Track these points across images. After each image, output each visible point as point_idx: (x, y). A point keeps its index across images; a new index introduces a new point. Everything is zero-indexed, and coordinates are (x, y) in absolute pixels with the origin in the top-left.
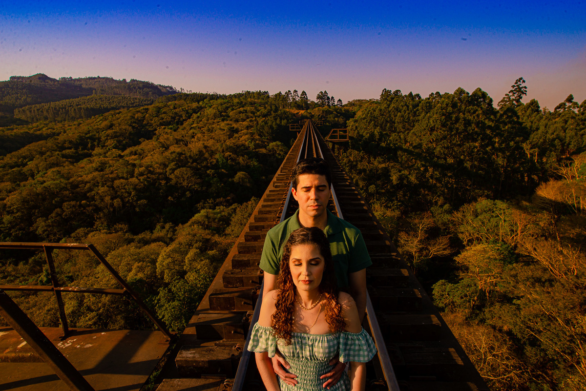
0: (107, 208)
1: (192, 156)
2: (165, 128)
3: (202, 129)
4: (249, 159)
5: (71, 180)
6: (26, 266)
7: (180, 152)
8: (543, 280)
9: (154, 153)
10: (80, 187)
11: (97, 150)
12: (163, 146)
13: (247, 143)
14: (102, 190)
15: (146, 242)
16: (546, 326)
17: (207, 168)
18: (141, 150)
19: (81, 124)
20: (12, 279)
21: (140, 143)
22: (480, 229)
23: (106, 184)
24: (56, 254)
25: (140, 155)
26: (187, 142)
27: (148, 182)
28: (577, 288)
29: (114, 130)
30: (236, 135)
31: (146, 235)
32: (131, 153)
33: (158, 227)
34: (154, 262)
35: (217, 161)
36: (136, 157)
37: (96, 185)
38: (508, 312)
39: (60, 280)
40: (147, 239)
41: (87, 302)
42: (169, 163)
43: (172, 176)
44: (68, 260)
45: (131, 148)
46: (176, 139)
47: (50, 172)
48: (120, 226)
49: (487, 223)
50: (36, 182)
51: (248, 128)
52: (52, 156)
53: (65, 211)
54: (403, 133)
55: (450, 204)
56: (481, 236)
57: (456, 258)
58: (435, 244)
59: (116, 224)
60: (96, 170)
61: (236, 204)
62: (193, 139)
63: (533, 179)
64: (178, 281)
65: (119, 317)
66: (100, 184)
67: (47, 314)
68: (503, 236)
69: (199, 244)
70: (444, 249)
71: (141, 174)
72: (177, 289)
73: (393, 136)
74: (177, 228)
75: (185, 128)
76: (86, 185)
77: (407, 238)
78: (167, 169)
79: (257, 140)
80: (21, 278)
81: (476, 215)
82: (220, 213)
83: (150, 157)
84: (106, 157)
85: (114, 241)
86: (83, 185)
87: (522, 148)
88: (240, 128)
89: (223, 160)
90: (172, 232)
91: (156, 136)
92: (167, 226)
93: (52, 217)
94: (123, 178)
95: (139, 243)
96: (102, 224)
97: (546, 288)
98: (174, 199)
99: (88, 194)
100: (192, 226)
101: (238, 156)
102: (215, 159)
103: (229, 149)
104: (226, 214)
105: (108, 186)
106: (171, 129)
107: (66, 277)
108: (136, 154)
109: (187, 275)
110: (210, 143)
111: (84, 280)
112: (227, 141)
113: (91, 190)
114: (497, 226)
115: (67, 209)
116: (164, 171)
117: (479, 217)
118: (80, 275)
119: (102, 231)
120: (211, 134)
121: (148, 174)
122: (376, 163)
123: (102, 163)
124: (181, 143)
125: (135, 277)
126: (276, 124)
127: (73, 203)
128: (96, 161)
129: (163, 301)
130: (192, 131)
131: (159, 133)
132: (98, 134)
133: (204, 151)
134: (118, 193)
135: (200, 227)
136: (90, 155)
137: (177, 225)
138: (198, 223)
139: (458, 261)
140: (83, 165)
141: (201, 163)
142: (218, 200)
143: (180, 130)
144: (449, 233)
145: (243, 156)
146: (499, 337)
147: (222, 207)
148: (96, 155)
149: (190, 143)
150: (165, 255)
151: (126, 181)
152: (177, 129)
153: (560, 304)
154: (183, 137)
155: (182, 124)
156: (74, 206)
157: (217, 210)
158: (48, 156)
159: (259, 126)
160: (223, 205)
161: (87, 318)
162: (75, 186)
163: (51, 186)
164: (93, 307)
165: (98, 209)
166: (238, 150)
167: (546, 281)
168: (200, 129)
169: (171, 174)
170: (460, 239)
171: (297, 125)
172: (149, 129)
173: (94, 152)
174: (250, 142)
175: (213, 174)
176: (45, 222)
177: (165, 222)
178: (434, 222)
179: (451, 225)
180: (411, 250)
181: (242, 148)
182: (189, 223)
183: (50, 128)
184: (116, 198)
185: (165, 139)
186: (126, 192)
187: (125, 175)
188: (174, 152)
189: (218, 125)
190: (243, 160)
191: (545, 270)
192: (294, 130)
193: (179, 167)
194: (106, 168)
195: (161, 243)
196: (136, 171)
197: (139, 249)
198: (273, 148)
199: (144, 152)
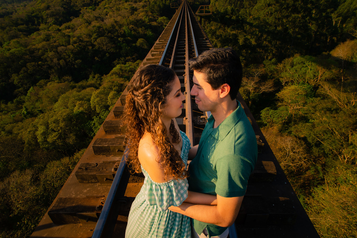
0: (56, 66)
1: (107, 28)
2: (87, 9)
3: (112, 9)
4: (146, 29)
5: (28, 48)
6: (13, 104)
7: (99, 26)
8: (332, 109)
9: (82, 27)
10: (35, 53)
11: (42, 26)
12: (87, 22)
13: (143, 18)
14: (50, 54)
15: (84, 88)
16: (329, 137)
17: (119, 37)
18: (73, 25)
19: (26, 5)
20: (6, 112)
21: (71, 20)
22: (294, 75)
23: (52, 50)
24: (29, 96)
25: (72, 29)
26: (103, 19)
27: (80, 47)
28: (353, 114)
29: (51, 11)
30: (136, 13)
31: (83, 83)
32: (67, 28)
33: (91, 77)
34: (89, 100)
35: (125, 32)
36: (70, 30)
37: (46, 50)
38: (307, 128)
39: (34, 113)
40: (84, 85)
41: (51, 127)
42: (93, 34)
43: (96, 43)
44: (38, 100)
45: (65, 24)
46: (95, 17)
47: (12, 42)
48: (67, 78)
49: (299, 71)
50: (4, 49)
51: (143, 7)
52: (11, 30)
53: (29, 69)
54: (249, 8)
55: (276, 58)
56: (294, 80)
57: (277, 94)
58: (264, 85)
59: (64, 77)
60: (44, 40)
61: (139, 60)
62: (107, 16)
63: (334, 40)
64: (104, 112)
65: (71, 135)
66: (48, 50)
67: (29, 134)
68: (308, 79)
69: (116, 88)
70: (270, 88)
71: (75, 42)
72: (104, 117)
73: (242, 11)
74: (102, 77)
75: (100, 8)
76: (39, 51)
77: (247, 81)
78: (92, 38)
79: (150, 16)
80: (12, 112)
81: (292, 65)
82: (129, 66)
83: (79, 30)
84: (49, 31)
85: (64, 88)
86: (37, 51)
87: (331, 17)
88: (138, 8)
89: (128, 31)
90: (100, 80)
91: (81, 15)
92: (97, 76)
93: (22, 73)
94: (63, 45)
95: (79, 88)
96: (55, 76)
97: (333, 114)
98: (98, 58)
99: (42, 57)
100: (112, 76)
101: (138, 28)
102: (123, 30)
103: (131, 23)
104: (133, 67)
105: (54, 52)
106: (91, 9)
107: (38, 110)
108: (69, 28)
109: (110, 108)
110: (119, 19)
111: (47, 113)
112: (130, 17)
113: (43, 54)
114: (306, 73)
115: (30, 67)
116: (90, 40)
117: (294, 67)
118: (46, 109)
119: (56, 81)
120: (118, 12)
121: (79, 42)
122: (229, 31)
123: (47, 35)
124: (99, 20)
125: (78, 110)
126: (163, 4)
127: (33, 63)
128: (43, 34)
129: (97, 124)
130: (105, 10)
131: (83, 12)
132: (40, 14)
133: (115, 24)
134: (62, 56)
135: (117, 76)
136: (38, 30)
137: (103, 75)
138: (115, 73)
139: (278, 96)
140: (34, 37)
141: (114, 33)
142: (127, 58)
143: (97, 10)
144: (273, 78)
145: (141, 27)
146: (299, 142)
147: (130, 62)
148: (42, 29)
149: (105, 19)
150: (95, 96)
151: (66, 48)
152: (95, 9)
153: (341, 125)
154: (100, 15)
155: (98, 5)
156: (34, 66)
157: (127, 65)
158: (8, 30)
159: (151, 5)
160: (131, 61)
161: (53, 136)
162: (32, 52)
163: (16, 53)
164: (55, 129)
165: (50, 67)
166: (138, 23)
167: (334, 110)
168: (111, 8)
169: (94, 42)
170: (280, 82)
171: (176, 4)
172: (76, 9)
173: (40, 27)
174: (145, 17)
175: (123, 41)
176: (18, 77)
177: (95, 74)
178: (265, 70)
179: (275, 72)
180: (249, 89)
181: (141, 22)
182: (110, 73)
183: (4, 8)
184: (61, 59)
185: (88, 17)
186: (67, 55)
187: (64, 44)
188: (95, 26)
189: (123, 5)
190: (141, 30)
191: (334, 102)
192: (173, 8)
193: (99, 37)
194: (50, 39)
195: (92, 88)
196: (71, 41)
197: (79, 92)
198: (161, 22)
199: (75, 27)
